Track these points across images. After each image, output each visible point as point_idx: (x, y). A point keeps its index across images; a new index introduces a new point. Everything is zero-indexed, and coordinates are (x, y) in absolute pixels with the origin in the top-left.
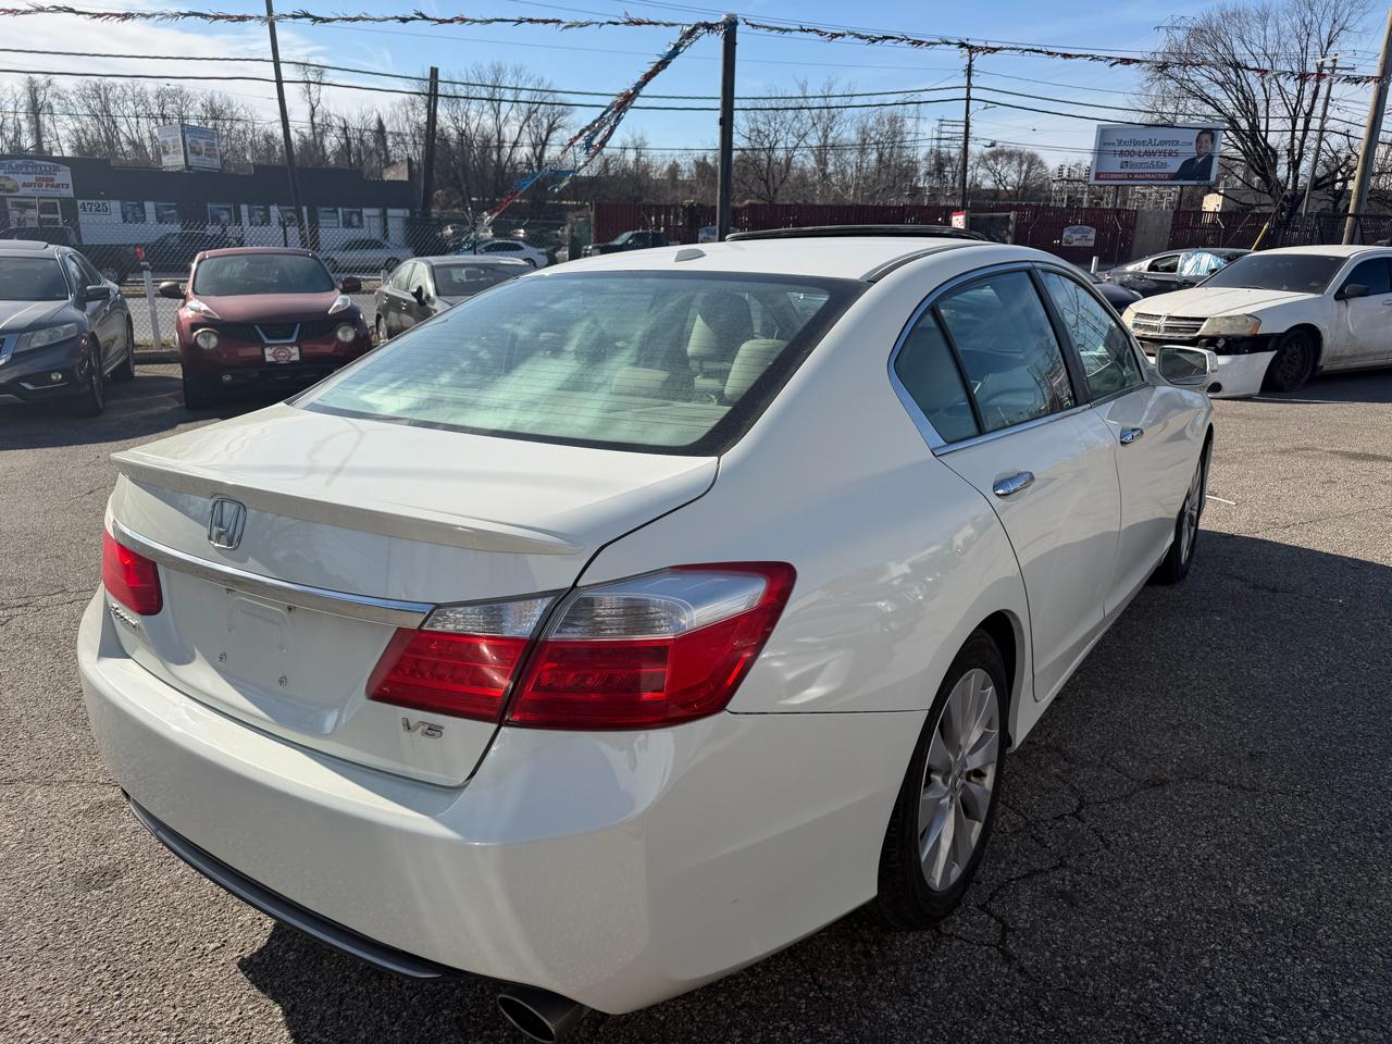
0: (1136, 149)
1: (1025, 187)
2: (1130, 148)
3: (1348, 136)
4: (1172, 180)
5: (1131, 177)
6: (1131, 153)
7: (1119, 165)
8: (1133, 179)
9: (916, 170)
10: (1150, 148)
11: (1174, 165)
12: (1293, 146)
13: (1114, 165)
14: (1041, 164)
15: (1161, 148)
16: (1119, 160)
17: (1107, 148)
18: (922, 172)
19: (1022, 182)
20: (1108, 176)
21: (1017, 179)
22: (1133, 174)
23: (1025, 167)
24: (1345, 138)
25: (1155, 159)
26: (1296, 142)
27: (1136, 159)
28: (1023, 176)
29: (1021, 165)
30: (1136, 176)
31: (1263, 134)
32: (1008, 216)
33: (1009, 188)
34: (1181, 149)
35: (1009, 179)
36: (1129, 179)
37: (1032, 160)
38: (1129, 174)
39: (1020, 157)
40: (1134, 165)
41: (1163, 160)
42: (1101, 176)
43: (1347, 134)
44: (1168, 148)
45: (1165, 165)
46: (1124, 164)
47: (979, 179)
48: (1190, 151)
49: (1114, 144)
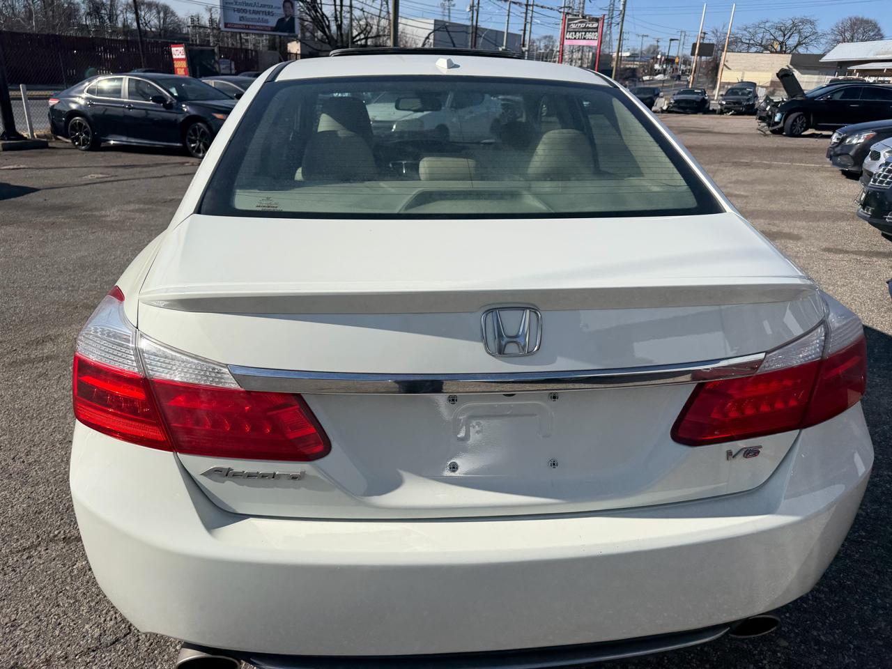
0: (248, 8)
1: (165, 30)
2: (244, 7)
3: (364, 12)
4: (273, 31)
5: (247, 27)
6: (244, 11)
7: (238, 19)
8: (248, 29)
9: (78, 10)
10: (255, 9)
11: (273, 22)
12: (336, 15)
13: (235, 18)
14: (173, 14)
15: (263, 9)
16: (238, 15)
17: (228, 5)
18: (82, 11)
19: (162, 26)
20: (232, 26)
21: (158, 23)
22: (249, 26)
23: (162, 15)
24: (362, 12)
25: (261, 16)
26: (338, 13)
27: (248, 16)
28: (162, 21)
29: (159, 13)
30: (251, 27)
31: (320, 5)
32: (214, 50)
33: (153, 29)
34: (275, 11)
35: (152, 23)
36: (246, 29)
37: (166, 10)
38: (246, 25)
39: (157, 7)
40: (248, 20)
41: (266, 17)
42: (228, 25)
43: (362, 10)
44: (267, 9)
45: (267, 21)
46: (241, 19)
47: (129, 21)
48: (280, 13)
49: (232, 3)
